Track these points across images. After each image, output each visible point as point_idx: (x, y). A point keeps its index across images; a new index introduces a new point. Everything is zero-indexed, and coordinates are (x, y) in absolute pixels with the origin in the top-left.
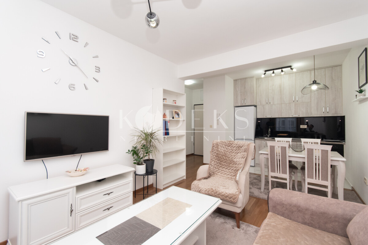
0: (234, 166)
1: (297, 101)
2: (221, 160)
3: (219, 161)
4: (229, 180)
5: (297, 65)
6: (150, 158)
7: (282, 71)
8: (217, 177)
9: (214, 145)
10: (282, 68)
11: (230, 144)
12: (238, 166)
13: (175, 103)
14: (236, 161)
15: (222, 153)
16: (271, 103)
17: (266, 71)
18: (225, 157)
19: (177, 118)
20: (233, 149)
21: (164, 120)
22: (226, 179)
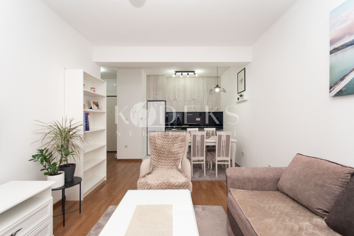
0: (172, 156)
1: (195, 100)
2: (160, 152)
3: (158, 154)
4: (170, 170)
5: (198, 72)
6: (69, 163)
7: (188, 74)
8: (158, 169)
9: (152, 138)
10: (188, 72)
11: (166, 136)
12: (176, 156)
13: (94, 91)
14: (174, 152)
15: (160, 145)
16: (177, 100)
17: (176, 72)
18: (163, 149)
19: (96, 110)
20: (169, 140)
21: (84, 111)
22: (167, 170)
